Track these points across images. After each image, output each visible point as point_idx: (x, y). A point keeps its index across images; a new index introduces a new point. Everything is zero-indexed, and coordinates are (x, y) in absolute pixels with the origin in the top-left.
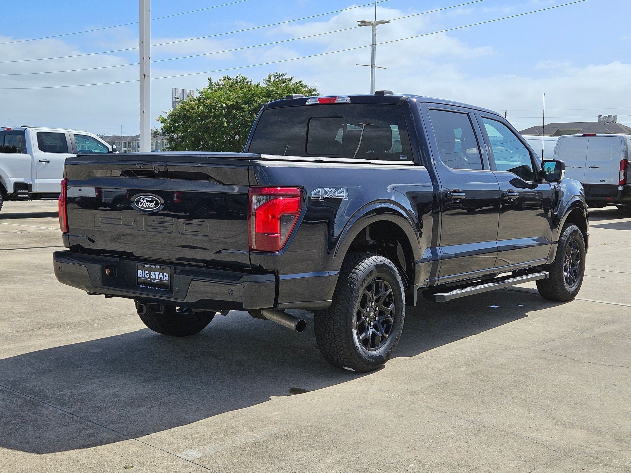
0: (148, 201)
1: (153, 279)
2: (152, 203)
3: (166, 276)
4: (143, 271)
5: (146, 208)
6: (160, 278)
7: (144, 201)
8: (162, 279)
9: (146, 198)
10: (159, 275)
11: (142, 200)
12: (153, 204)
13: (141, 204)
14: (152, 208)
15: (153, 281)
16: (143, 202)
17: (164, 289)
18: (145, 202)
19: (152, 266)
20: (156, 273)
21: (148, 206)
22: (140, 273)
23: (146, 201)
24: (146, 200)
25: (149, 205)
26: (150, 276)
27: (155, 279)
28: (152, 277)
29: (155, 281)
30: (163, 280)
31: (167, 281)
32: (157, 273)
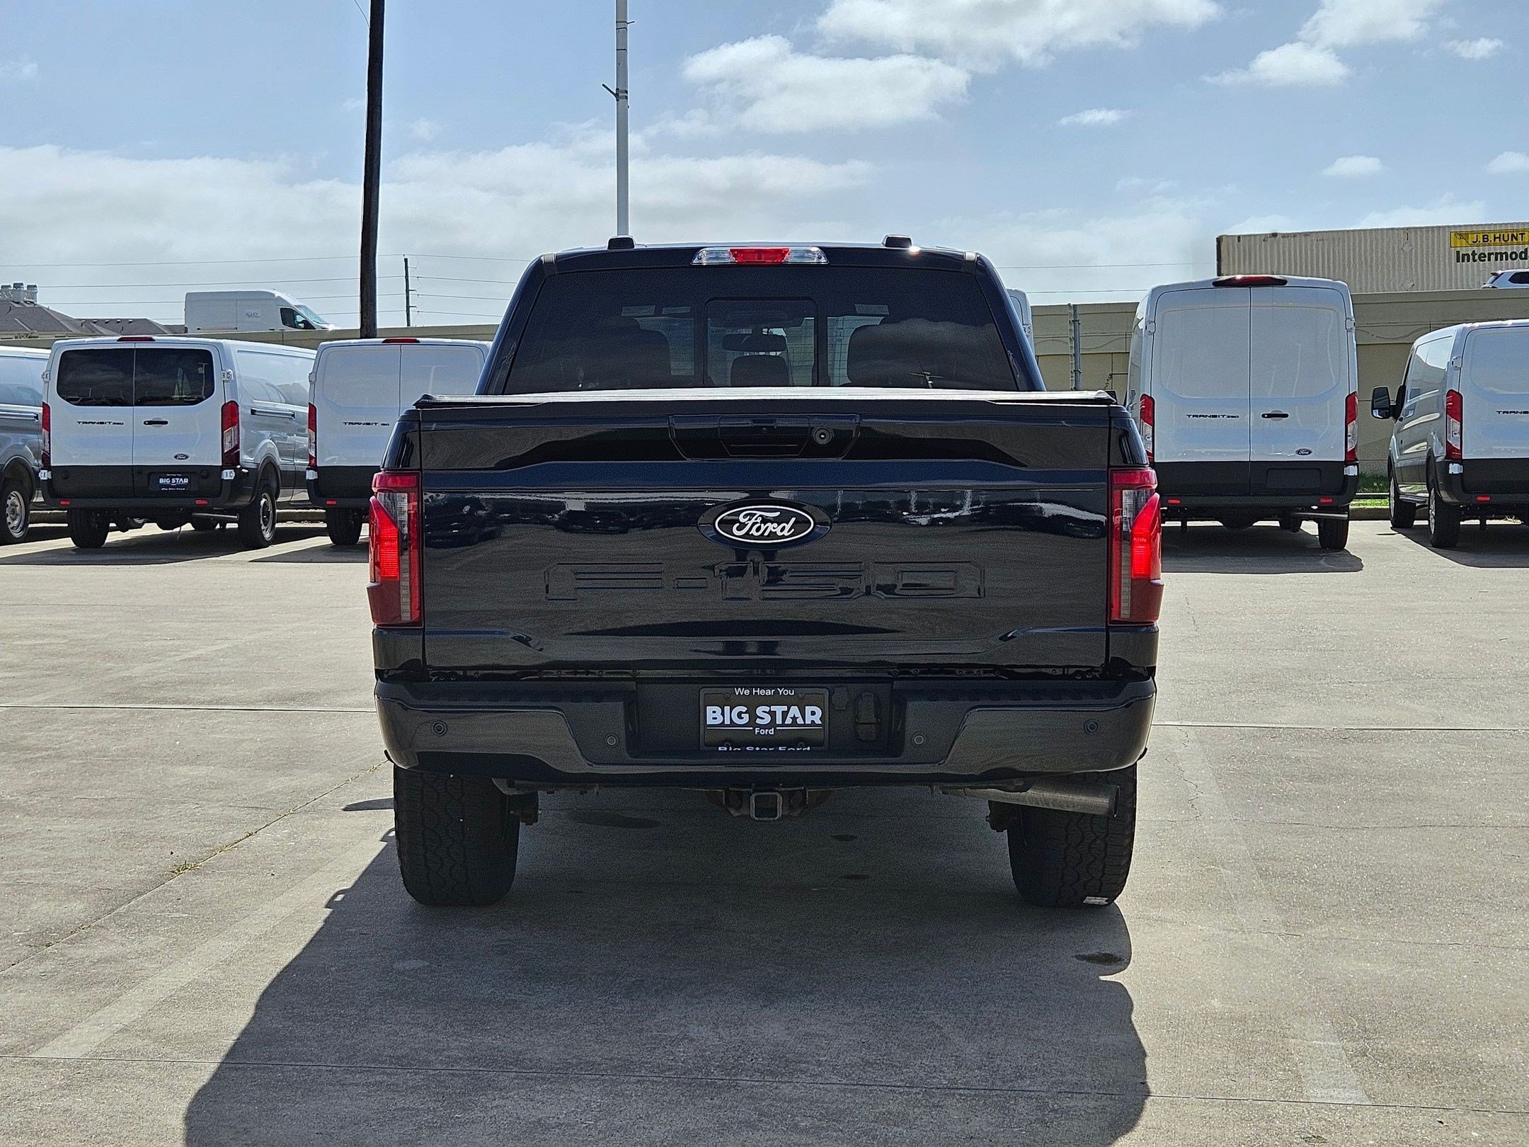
0: (766, 520)
1: (761, 727)
2: (784, 524)
3: (813, 713)
4: (727, 709)
5: (762, 537)
6: (789, 721)
7: (753, 520)
8: (800, 721)
9: (759, 513)
10: (785, 714)
11: (745, 516)
12: (788, 527)
13: (740, 529)
14: (783, 537)
15: (763, 732)
16: (750, 523)
17: (809, 749)
18: (754, 524)
19: (762, 692)
20: (773, 708)
21: (766, 534)
22: (715, 715)
23: (759, 521)
24: (760, 516)
25: (773, 531)
26: (753, 717)
27: (773, 723)
28: (758, 721)
29: (773, 730)
30: (805, 725)
31: (819, 725)
32: (779, 710)
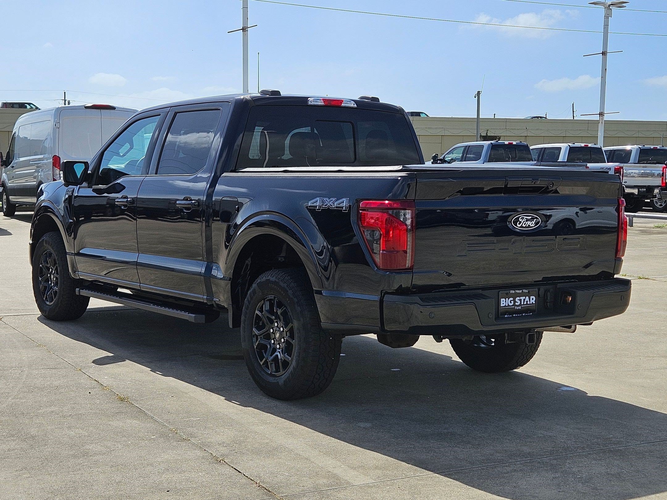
0: (527, 220)
1: (518, 306)
2: (532, 222)
3: (533, 299)
4: (507, 299)
5: (526, 227)
6: (525, 303)
7: (523, 220)
8: (529, 303)
9: (525, 217)
10: (524, 300)
11: (521, 219)
12: (534, 222)
13: (519, 224)
14: (532, 227)
15: (518, 308)
16: (523, 221)
17: (531, 314)
18: (524, 221)
19: (518, 291)
20: (521, 298)
21: (527, 226)
22: (503, 302)
23: (525, 220)
24: (526, 218)
25: (529, 224)
26: (515, 302)
27: (520, 304)
28: (516, 304)
29: (520, 307)
30: (530, 304)
31: (534, 304)
32: (522, 298)
